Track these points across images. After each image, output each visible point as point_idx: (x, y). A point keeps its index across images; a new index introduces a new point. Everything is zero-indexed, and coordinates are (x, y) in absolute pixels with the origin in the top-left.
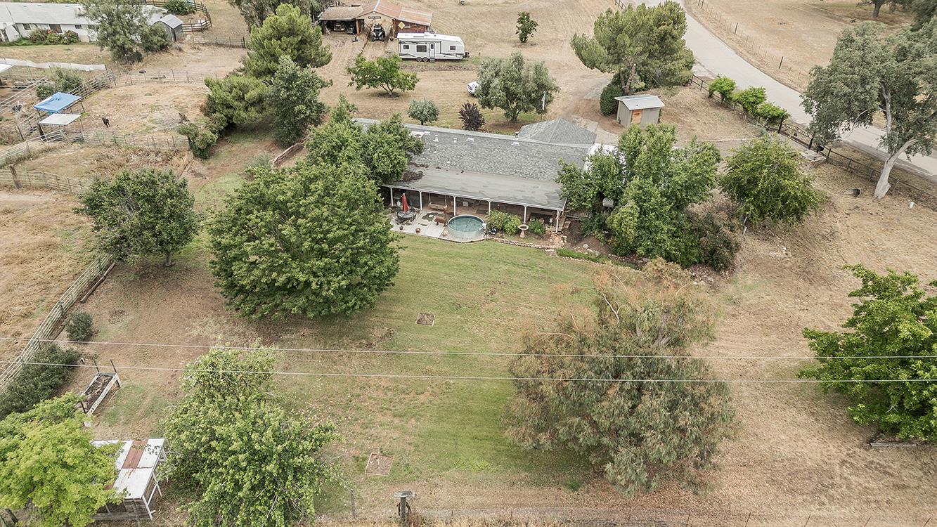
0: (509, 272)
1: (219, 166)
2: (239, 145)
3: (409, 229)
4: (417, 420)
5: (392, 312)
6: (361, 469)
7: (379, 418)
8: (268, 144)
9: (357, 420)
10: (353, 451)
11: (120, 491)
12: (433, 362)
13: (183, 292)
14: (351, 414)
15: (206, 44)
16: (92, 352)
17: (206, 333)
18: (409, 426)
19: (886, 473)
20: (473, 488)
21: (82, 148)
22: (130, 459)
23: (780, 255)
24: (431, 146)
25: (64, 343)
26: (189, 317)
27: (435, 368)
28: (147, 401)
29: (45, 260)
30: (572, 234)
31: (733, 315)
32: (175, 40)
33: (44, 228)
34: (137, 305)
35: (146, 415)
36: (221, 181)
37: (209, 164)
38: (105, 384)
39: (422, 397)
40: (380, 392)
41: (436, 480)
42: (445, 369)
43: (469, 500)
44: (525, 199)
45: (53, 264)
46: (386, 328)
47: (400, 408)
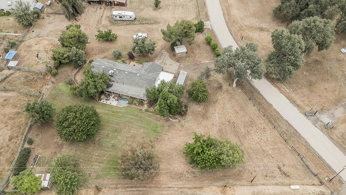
0: (131, 118)
1: (59, 78)
2: (64, 68)
3: (108, 102)
4: (103, 164)
5: (101, 132)
6: (90, 176)
7: (95, 164)
8: (72, 68)
9: (90, 164)
10: (89, 172)
11: (43, 185)
12: (108, 148)
13: (52, 128)
14: (89, 163)
15: (52, 13)
16: (33, 147)
17: (58, 141)
18: (101, 165)
19: (194, 173)
20: (112, 180)
21: (20, 72)
22: (44, 178)
23: (200, 109)
24: (116, 74)
25: (26, 146)
26: (54, 136)
27: (108, 150)
28: (46, 160)
29: (18, 118)
30: (150, 103)
31: (181, 131)
32: (42, 13)
33: (16, 107)
34: (42, 132)
35: (46, 164)
36: (59, 85)
37: (56, 77)
38: (37, 157)
39: (104, 158)
40: (96, 157)
41: (105, 178)
42: (111, 150)
43: (110, 183)
44: (138, 95)
45: (20, 120)
46: (99, 138)
47: (100, 161)
